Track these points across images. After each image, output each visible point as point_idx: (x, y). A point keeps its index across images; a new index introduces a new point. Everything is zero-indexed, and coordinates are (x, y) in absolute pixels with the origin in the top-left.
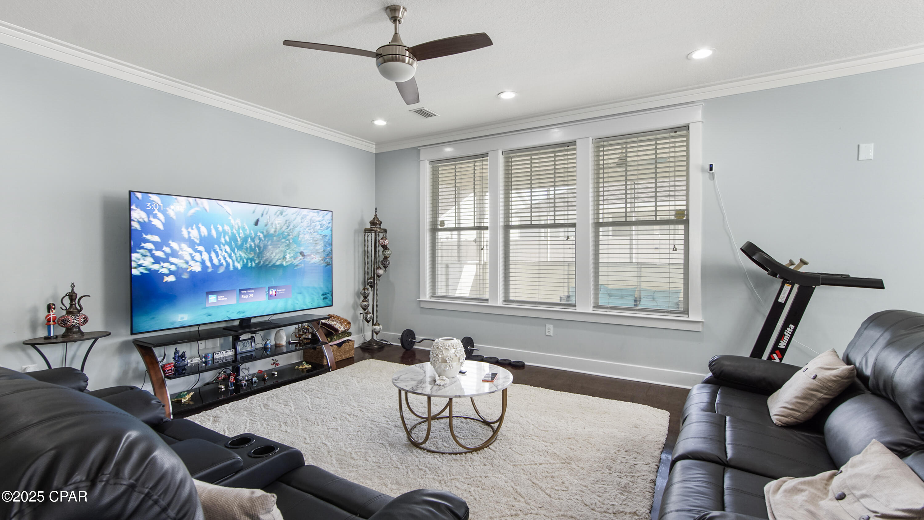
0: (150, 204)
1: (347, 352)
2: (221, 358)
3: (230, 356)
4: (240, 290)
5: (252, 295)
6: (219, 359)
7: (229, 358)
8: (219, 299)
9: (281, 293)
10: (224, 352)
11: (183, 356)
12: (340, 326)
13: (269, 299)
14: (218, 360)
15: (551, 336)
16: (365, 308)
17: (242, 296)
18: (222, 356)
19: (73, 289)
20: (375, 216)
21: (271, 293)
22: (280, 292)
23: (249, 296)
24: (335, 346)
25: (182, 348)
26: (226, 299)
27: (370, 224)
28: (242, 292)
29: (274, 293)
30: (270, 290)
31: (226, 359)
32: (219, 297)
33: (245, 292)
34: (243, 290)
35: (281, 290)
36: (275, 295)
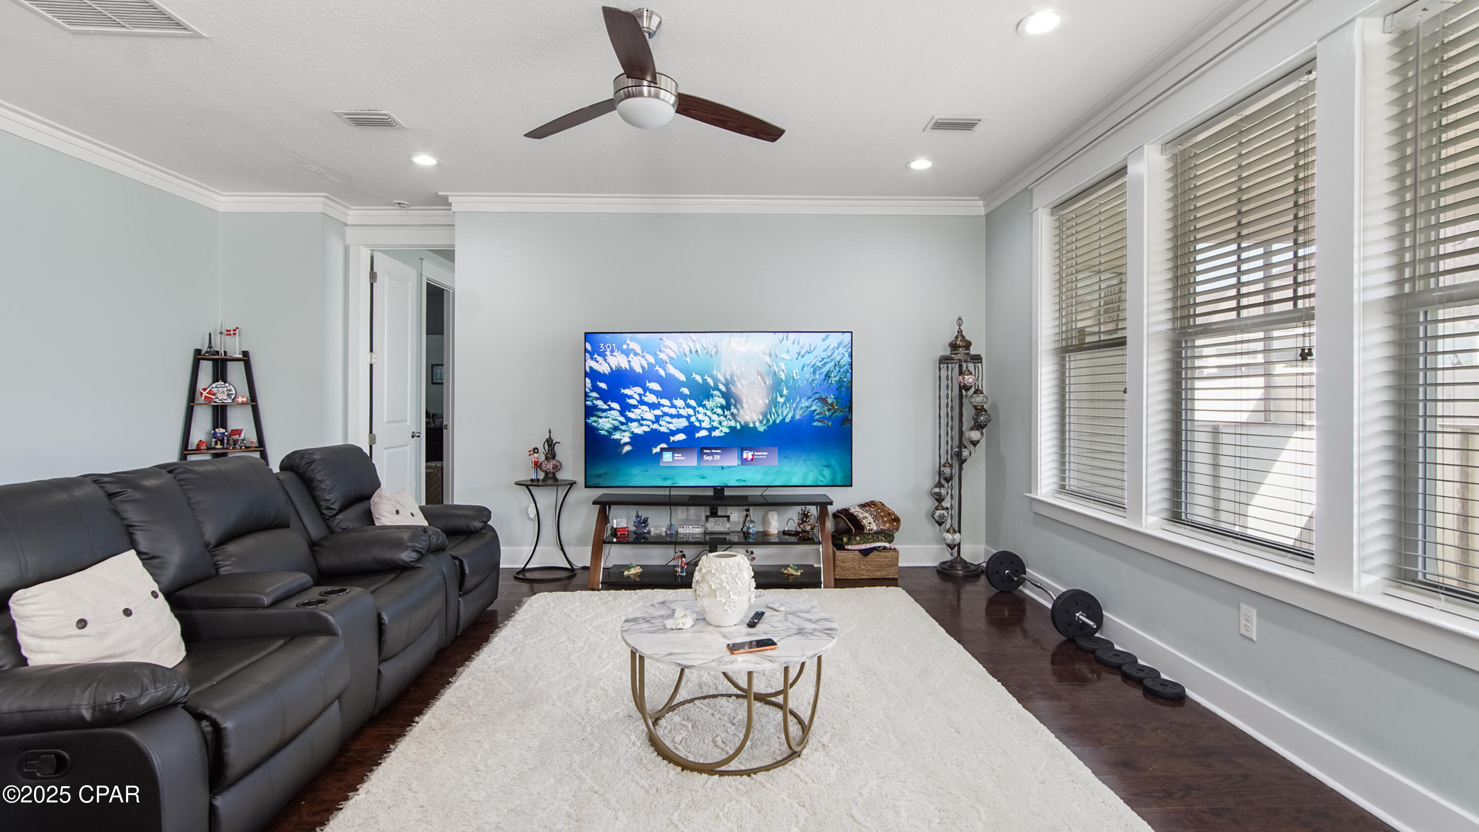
0: (603, 345)
1: (881, 567)
2: (686, 533)
3: (698, 534)
4: (702, 449)
5: (718, 457)
6: (683, 534)
7: (697, 536)
8: (675, 458)
9: (761, 457)
10: (691, 527)
11: (645, 521)
12: (872, 521)
13: (742, 464)
14: (683, 536)
15: (1251, 640)
16: (939, 499)
17: (705, 456)
18: (688, 532)
19: (550, 435)
20: (958, 332)
21: (745, 456)
22: (759, 455)
23: (713, 457)
24: (857, 553)
25: (644, 512)
26: (684, 458)
27: (949, 348)
28: (705, 451)
29: (750, 457)
30: (745, 452)
31: (694, 536)
32: (675, 455)
33: (709, 451)
34: (706, 449)
35: (760, 453)
36: (752, 460)
